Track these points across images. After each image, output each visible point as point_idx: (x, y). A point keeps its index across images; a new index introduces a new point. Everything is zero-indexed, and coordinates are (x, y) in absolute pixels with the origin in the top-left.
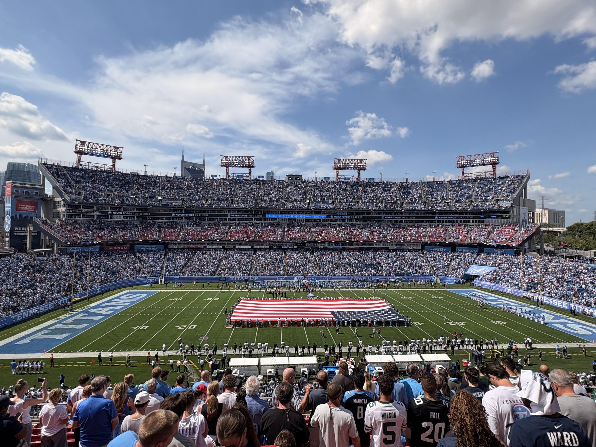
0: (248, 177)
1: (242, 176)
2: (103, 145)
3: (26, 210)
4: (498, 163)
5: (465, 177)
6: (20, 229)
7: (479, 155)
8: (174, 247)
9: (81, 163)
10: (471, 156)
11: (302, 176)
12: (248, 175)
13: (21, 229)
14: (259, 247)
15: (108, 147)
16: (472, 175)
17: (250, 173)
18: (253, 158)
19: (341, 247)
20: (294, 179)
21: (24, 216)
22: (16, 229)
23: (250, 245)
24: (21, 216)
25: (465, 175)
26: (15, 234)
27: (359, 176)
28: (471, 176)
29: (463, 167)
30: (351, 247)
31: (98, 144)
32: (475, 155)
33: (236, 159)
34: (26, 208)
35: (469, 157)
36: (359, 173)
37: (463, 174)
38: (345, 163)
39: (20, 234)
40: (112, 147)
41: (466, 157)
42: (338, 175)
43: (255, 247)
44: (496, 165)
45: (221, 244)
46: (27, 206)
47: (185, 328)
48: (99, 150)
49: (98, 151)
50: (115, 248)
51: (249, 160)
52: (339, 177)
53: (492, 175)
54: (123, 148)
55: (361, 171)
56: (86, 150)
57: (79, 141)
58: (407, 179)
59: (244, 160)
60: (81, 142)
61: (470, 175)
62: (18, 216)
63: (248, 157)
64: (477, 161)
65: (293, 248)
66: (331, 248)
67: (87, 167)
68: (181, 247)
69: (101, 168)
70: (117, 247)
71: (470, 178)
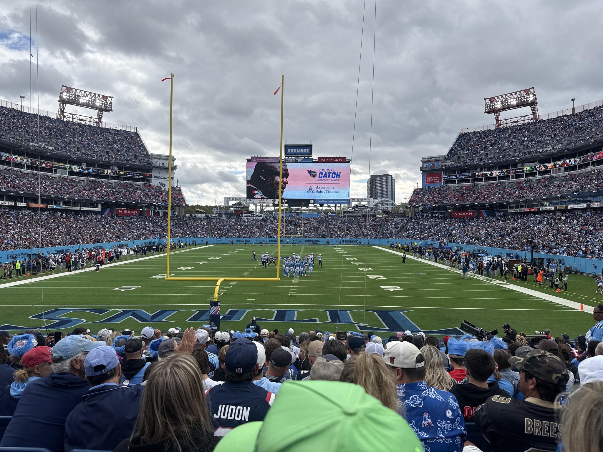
2: (511, 94)
3: (433, 182)
9: (500, 122)
15: (518, 93)
31: (506, 95)
34: (433, 180)
40: (522, 92)
46: (433, 178)
50: (461, 214)
54: (533, 88)
57: (487, 99)
60: (490, 99)
67: (505, 126)
68: (518, 210)
69: (520, 122)
70: (462, 212)
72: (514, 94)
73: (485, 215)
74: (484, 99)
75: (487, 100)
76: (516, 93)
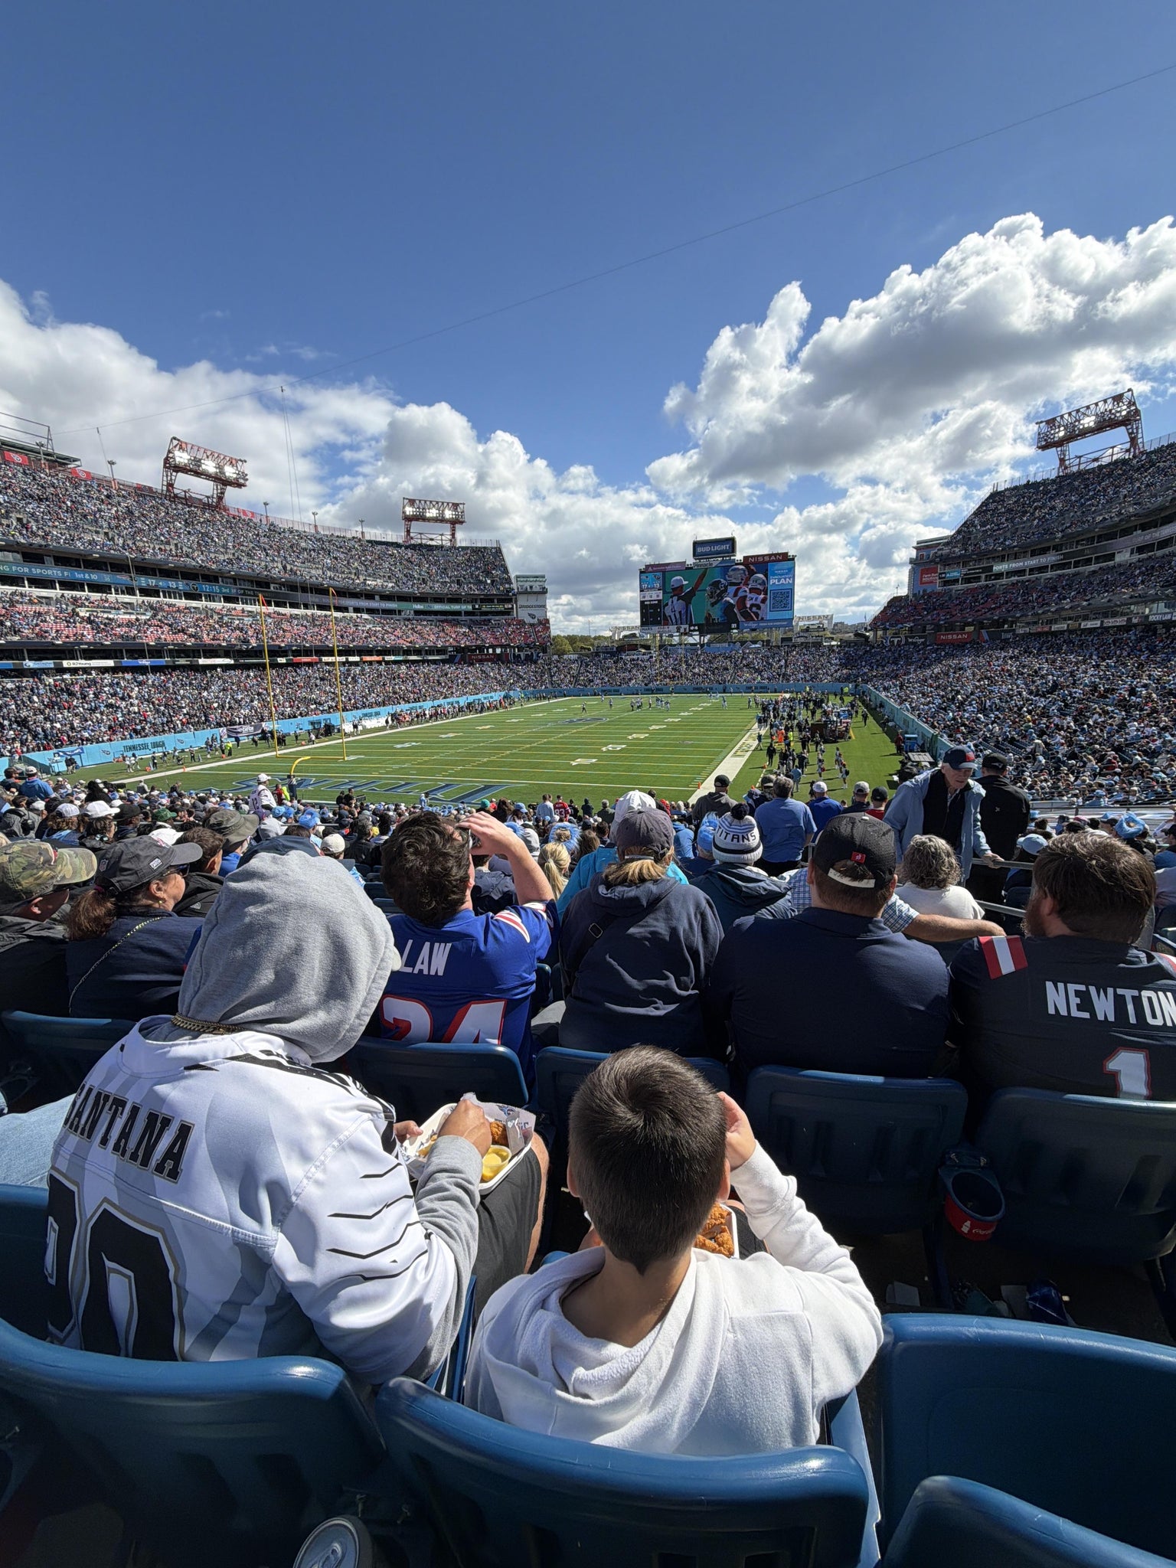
4: (462, 523)
5: (411, 538)
7: (437, 503)
10: (425, 502)
16: (423, 537)
25: (412, 535)
27: (221, 498)
28: (421, 539)
29: (409, 519)
32: (431, 502)
35: (423, 502)
36: (222, 490)
37: (408, 532)
41: (417, 502)
44: (457, 526)
52: (174, 485)
53: (451, 541)
55: (229, 490)
58: (316, 526)
61: (419, 536)
64: (432, 513)
71: (419, 541)
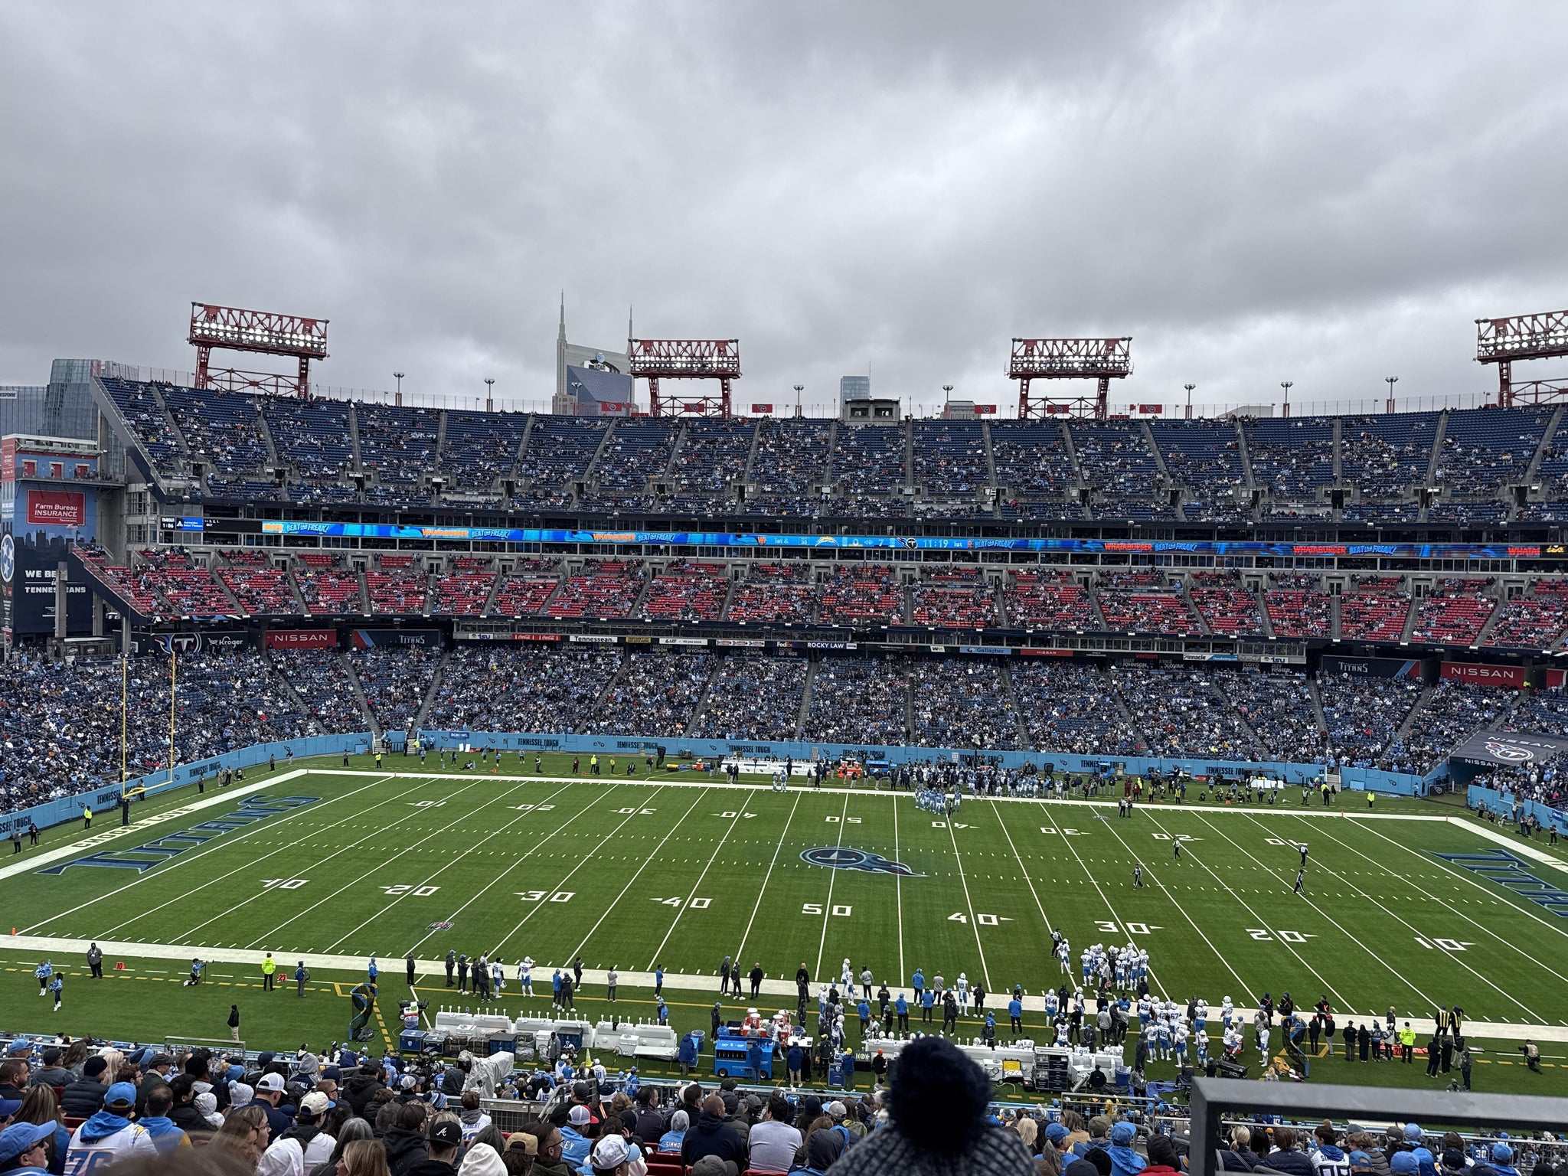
0: (721, 408)
1: (701, 408)
2: (269, 316)
5: (1512, 395)
6: (39, 574)
8: (471, 637)
9: (210, 372)
11: (897, 403)
12: (720, 402)
13: (43, 574)
14: (732, 642)
15: (286, 320)
16: (1542, 389)
17: (726, 397)
18: (733, 345)
19: (1006, 650)
20: (872, 412)
21: (50, 536)
22: (29, 574)
23: (703, 636)
24: (41, 536)
25: (1514, 388)
26: (27, 589)
27: (1102, 397)
28: (1537, 393)
29: (1504, 358)
30: (1044, 650)
31: (254, 314)
32: (1549, 315)
33: (680, 349)
34: (54, 513)
35: (1528, 320)
36: (1104, 387)
37: (1505, 383)
38: (1051, 356)
39: (39, 590)
40: (297, 322)
41: (1514, 323)
42: (1024, 397)
43: (720, 642)
45: (614, 632)
47: (406, 891)
48: (259, 332)
49: (255, 335)
50: (294, 638)
51: (722, 353)
52: (1030, 403)
54: (327, 322)
55: (1111, 380)
56: (221, 334)
57: (200, 305)
59: (707, 354)
60: (206, 308)
61: (1532, 389)
62: (34, 538)
63: (717, 343)
65: (844, 650)
66: (974, 650)
67: (226, 386)
68: (491, 636)
69: (267, 388)
70: (298, 634)
71: (1531, 400)
72: (274, 319)
73: (369, 642)
74: (194, 304)
75: (198, 310)
76: (281, 318)
